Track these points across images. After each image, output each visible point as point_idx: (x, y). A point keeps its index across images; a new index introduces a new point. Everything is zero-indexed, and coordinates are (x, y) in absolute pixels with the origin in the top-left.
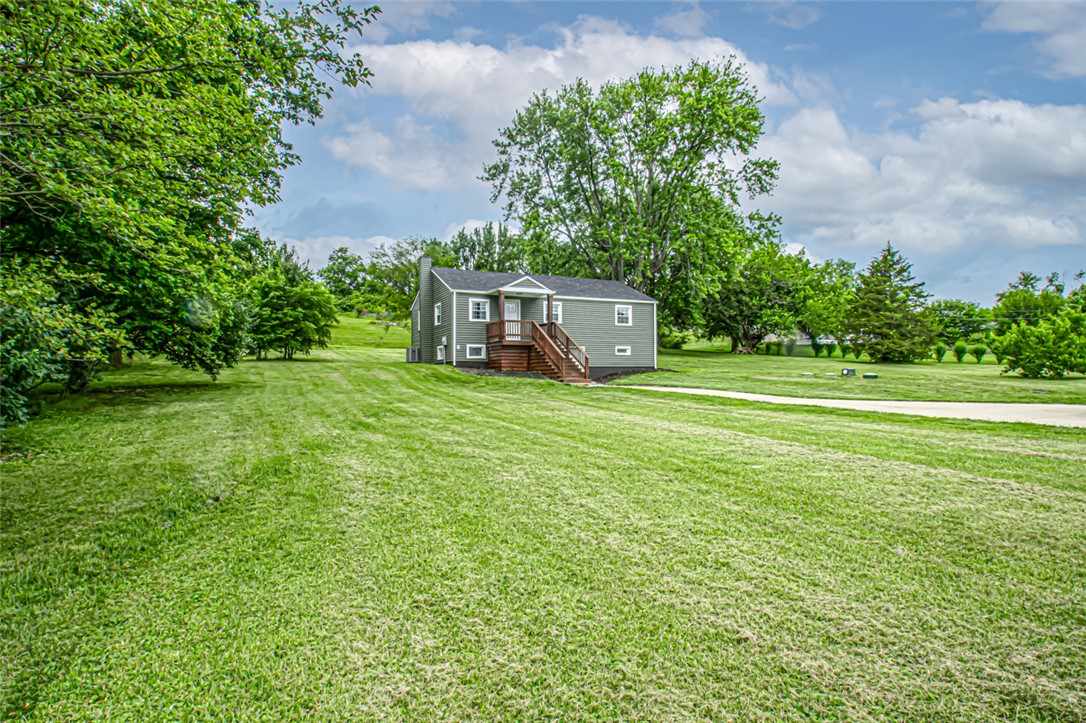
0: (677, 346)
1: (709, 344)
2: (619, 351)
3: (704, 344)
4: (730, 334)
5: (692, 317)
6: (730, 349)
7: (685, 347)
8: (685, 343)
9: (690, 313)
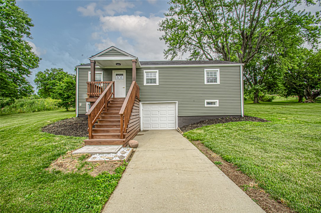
0: (269, 100)
1: (286, 99)
2: (208, 103)
3: (283, 99)
4: (298, 94)
5: (277, 86)
6: (298, 101)
7: (273, 101)
8: (273, 99)
9: (276, 83)
